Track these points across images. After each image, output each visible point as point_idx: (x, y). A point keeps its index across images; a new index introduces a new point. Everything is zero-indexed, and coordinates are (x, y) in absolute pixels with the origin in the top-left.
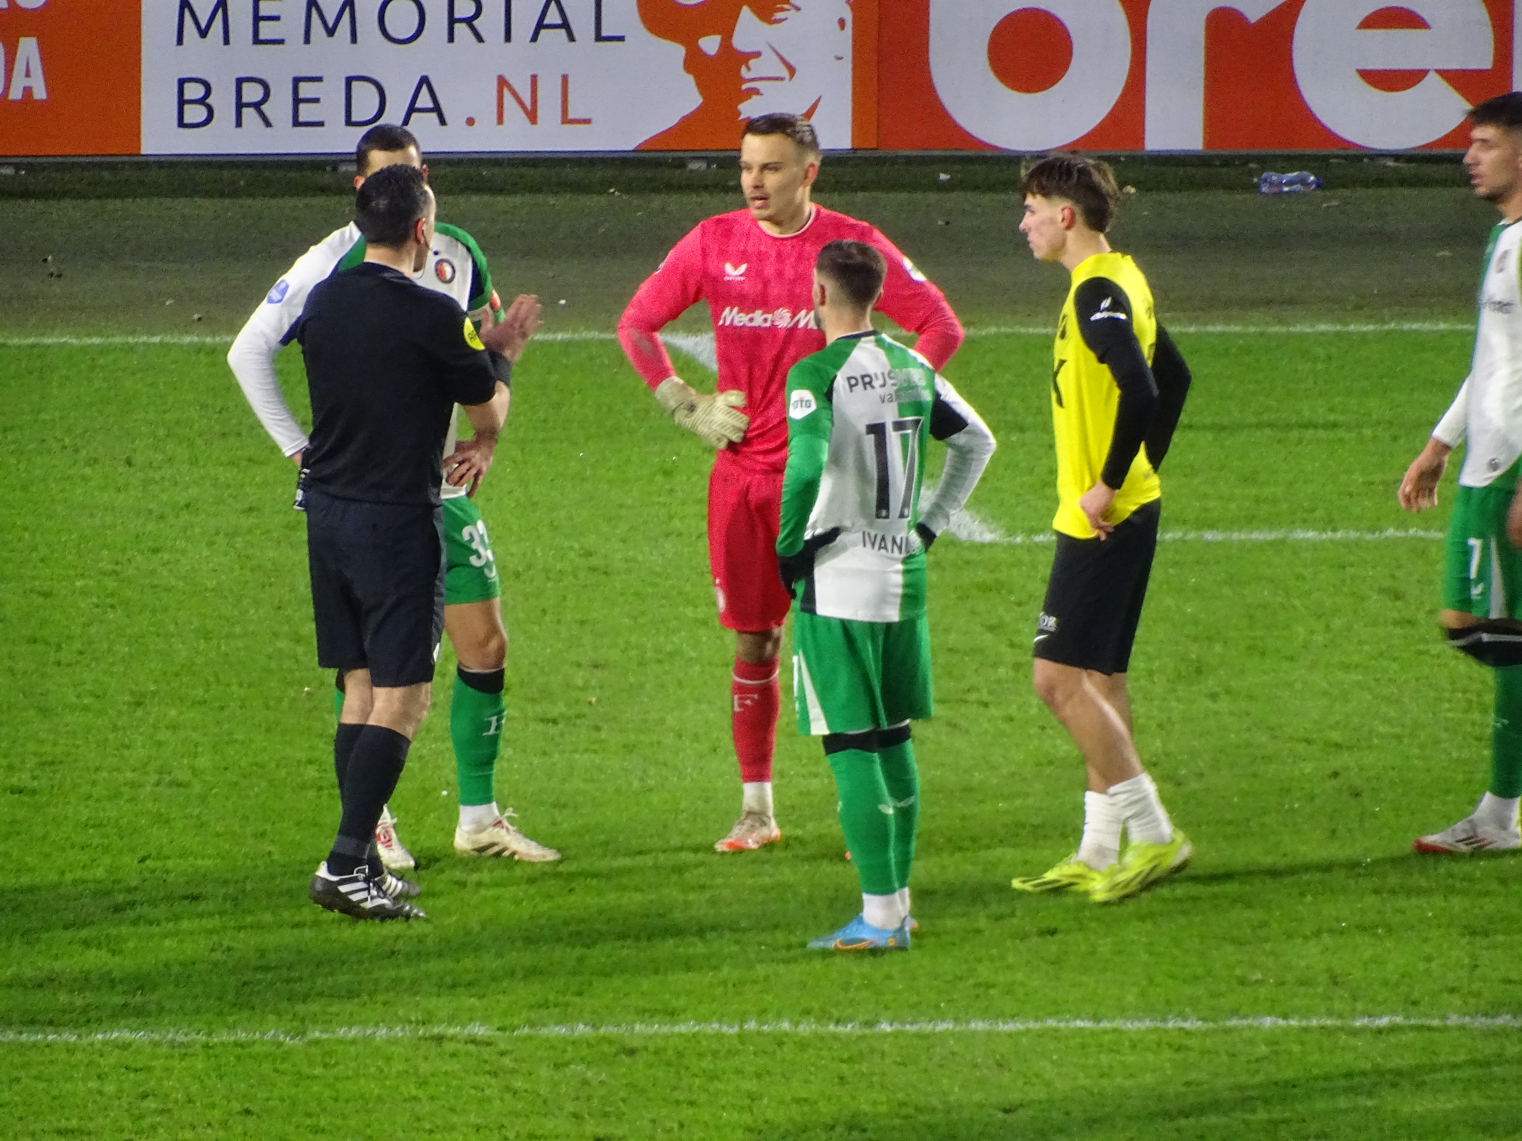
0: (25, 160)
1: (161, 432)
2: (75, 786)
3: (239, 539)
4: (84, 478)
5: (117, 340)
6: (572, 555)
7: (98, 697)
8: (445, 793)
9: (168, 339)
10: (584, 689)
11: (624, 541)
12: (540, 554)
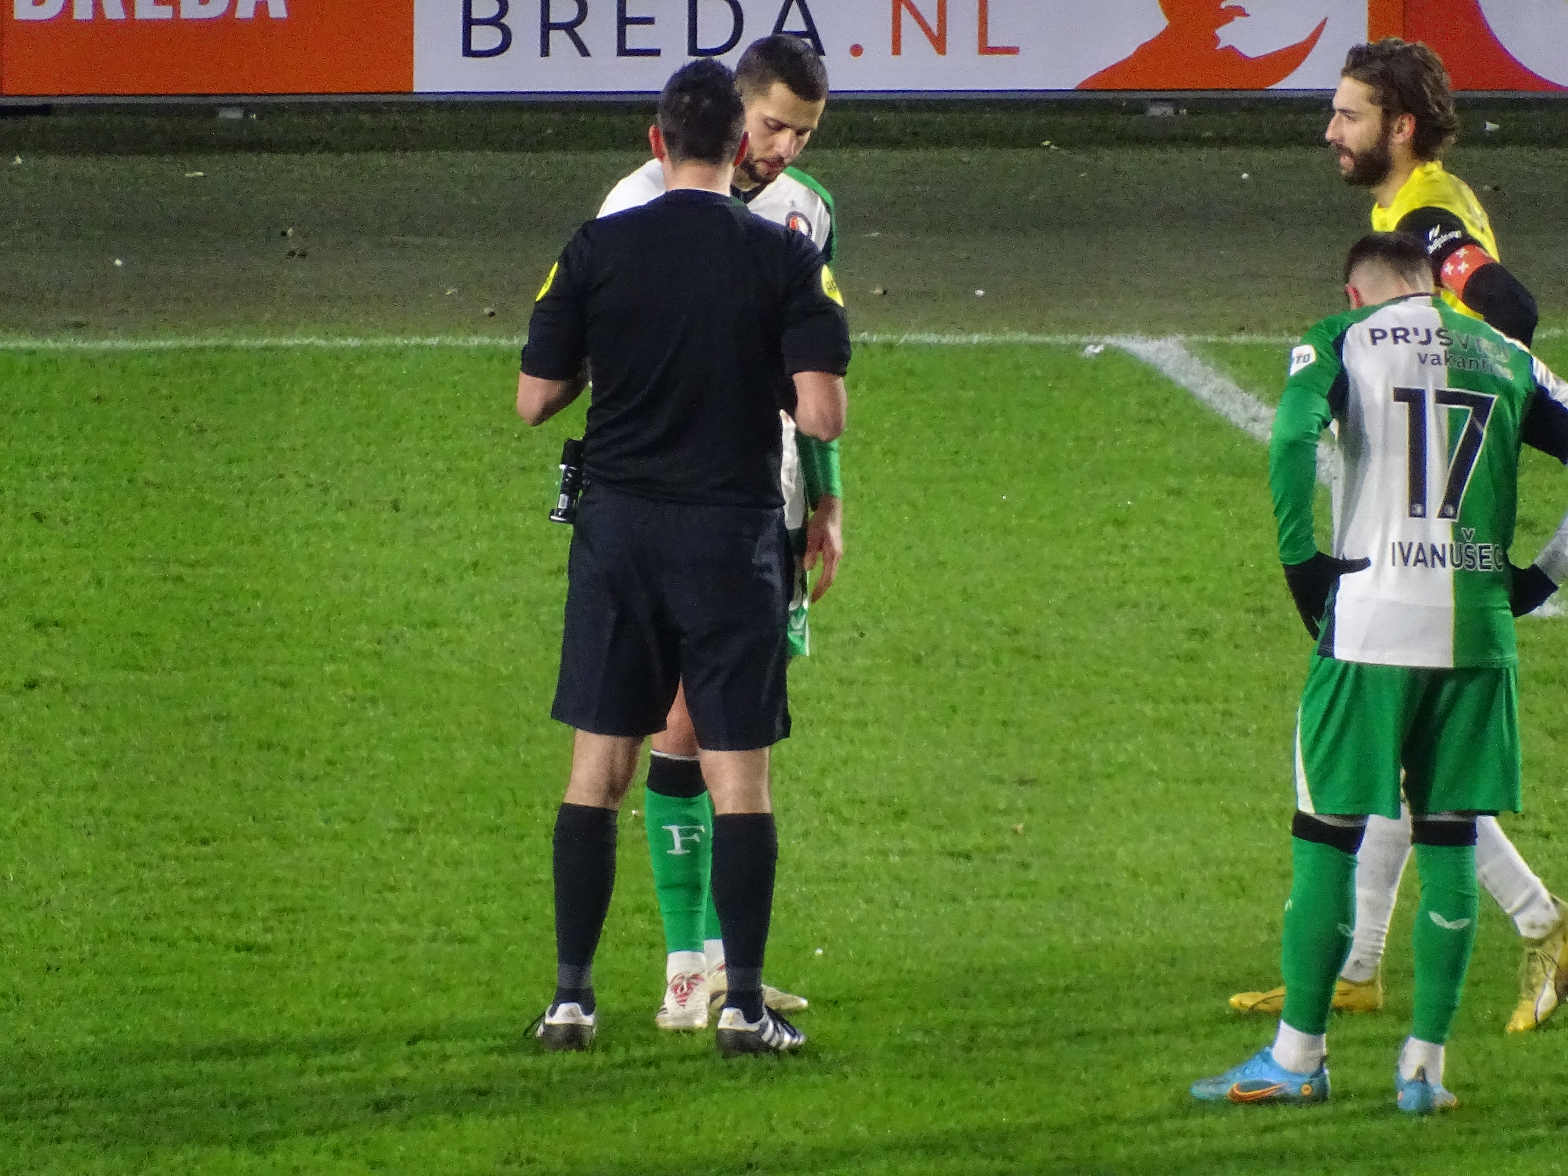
0: (258, 100)
1: (440, 465)
2: (323, 942)
3: (544, 609)
4: (336, 527)
5: (380, 342)
6: (992, 632)
7: (353, 822)
8: (819, 952)
9: (449, 341)
10: (1005, 812)
11: (1061, 614)
12: (948, 632)
